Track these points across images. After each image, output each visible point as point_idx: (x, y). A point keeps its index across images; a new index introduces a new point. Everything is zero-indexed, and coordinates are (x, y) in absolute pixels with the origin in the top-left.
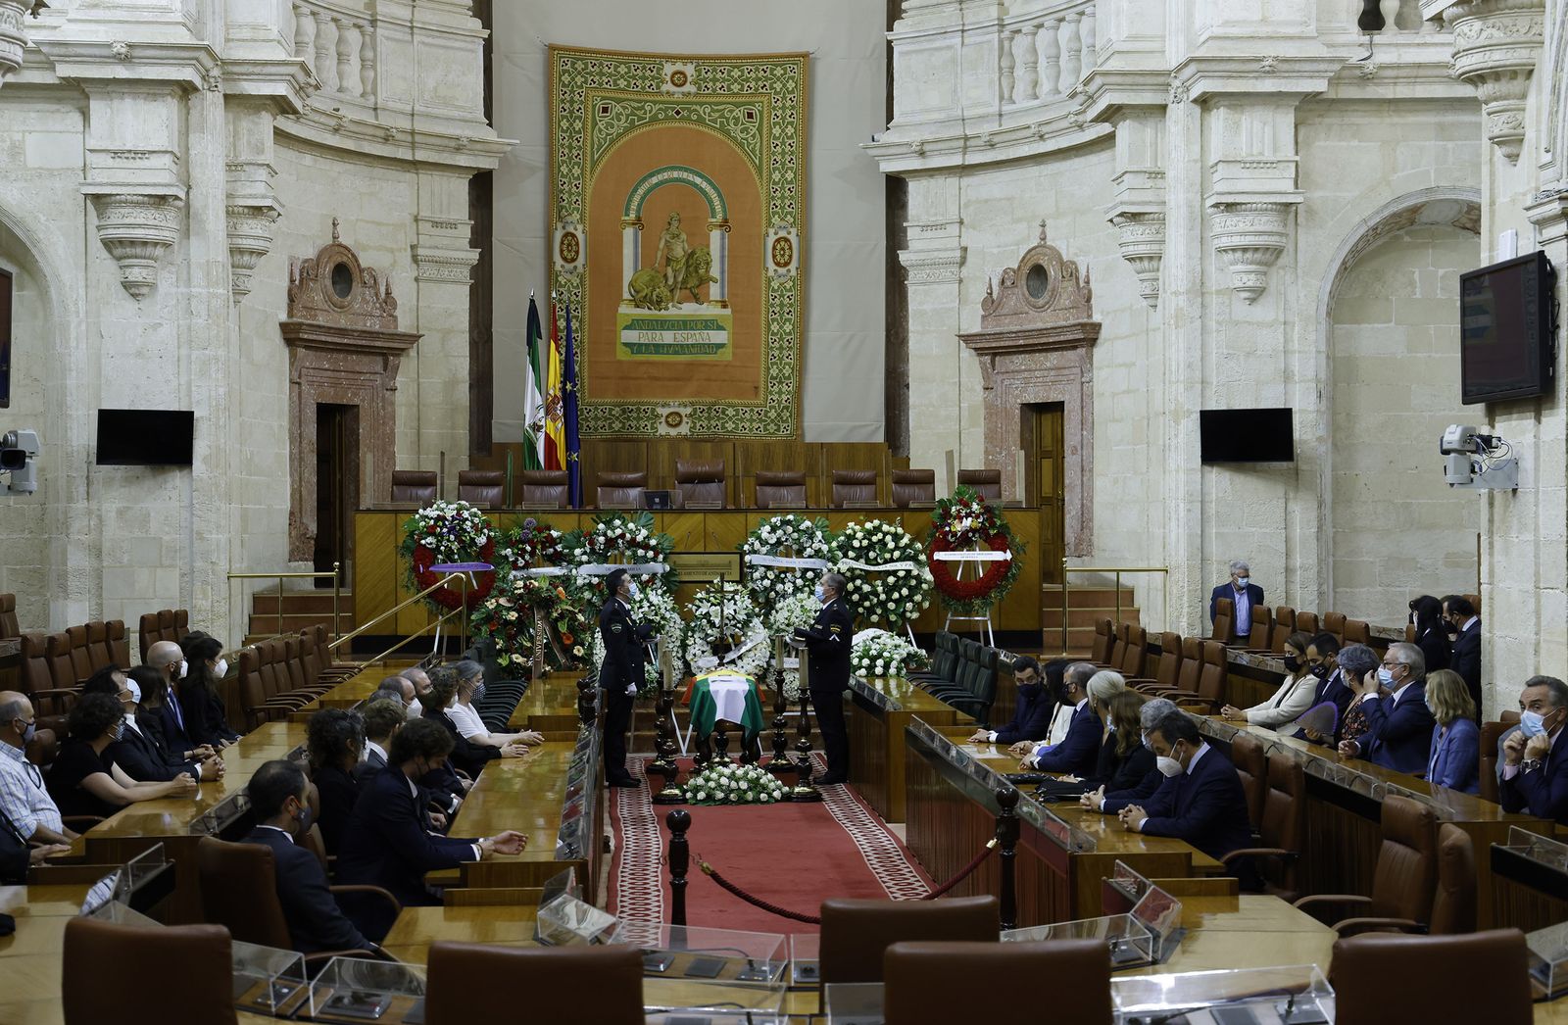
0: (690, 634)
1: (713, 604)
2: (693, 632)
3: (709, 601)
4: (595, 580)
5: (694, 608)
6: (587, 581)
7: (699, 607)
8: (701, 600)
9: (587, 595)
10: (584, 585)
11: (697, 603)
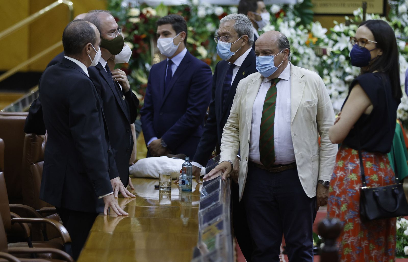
0: (325, 72)
2: (329, 68)
3: (347, 34)
5: (331, 42)
6: (210, 12)
7: (336, 42)
8: (339, 34)
10: (207, 16)
11: (335, 37)
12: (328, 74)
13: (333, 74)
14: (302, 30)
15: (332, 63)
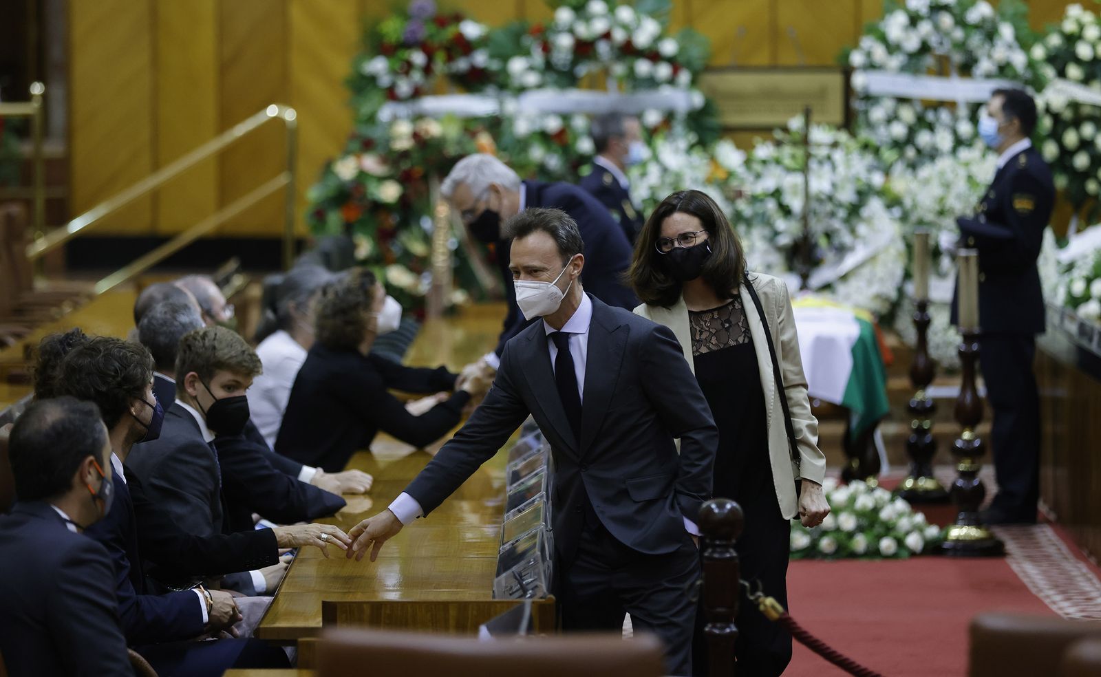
0: (742, 229)
3: (779, 164)
4: (553, 124)
5: (751, 177)
6: (537, 127)
9: (537, 153)
10: (531, 134)
12: (747, 235)
13: (756, 232)
14: (700, 157)
15: (754, 214)
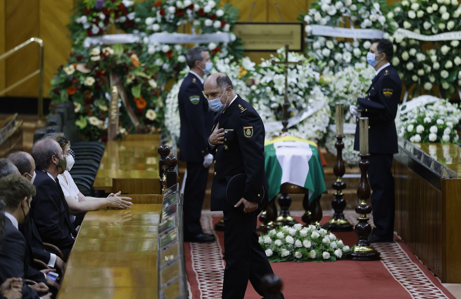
0: (255, 100)
1: (277, 73)
2: (258, 98)
3: (272, 70)
6: (158, 49)
7: (263, 75)
8: (265, 69)
11: (262, 71)
12: (257, 103)
13: (261, 102)
14: (235, 66)
15: (260, 93)
